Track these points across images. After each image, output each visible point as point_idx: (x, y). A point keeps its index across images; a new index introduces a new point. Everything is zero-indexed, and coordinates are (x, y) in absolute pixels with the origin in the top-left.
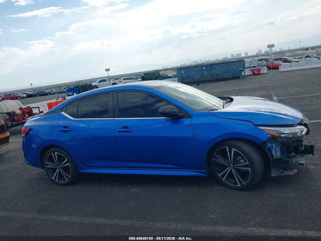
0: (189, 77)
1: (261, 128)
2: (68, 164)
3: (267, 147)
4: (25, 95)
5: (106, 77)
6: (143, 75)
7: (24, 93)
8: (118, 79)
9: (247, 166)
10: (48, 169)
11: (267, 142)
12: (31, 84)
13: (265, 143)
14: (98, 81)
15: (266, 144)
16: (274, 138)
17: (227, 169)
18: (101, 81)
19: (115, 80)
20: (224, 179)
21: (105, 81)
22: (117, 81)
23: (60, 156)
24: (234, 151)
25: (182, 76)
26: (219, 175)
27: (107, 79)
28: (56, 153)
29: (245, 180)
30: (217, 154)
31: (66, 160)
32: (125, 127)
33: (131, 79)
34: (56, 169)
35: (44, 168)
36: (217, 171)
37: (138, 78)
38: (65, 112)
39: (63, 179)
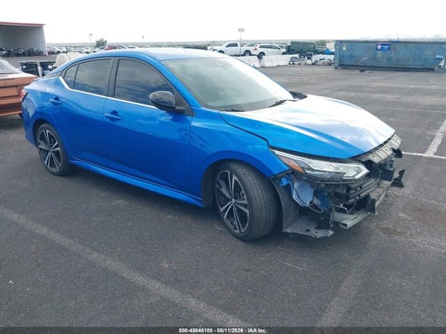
0: (352, 56)
1: (277, 152)
2: (58, 149)
3: (281, 185)
6: (289, 44)
8: (253, 45)
9: (245, 206)
10: (41, 149)
11: (283, 177)
14: (226, 45)
15: (280, 179)
16: (293, 173)
17: (229, 203)
18: (230, 45)
19: (249, 46)
20: (225, 217)
21: (236, 45)
22: (251, 49)
23: (51, 136)
24: (235, 180)
25: (341, 54)
26: (222, 210)
27: (239, 44)
28: (47, 131)
29: (244, 227)
30: (220, 178)
31: (56, 143)
32: (114, 113)
33: (271, 47)
34: (48, 151)
35: (37, 147)
36: (220, 204)
37: (282, 47)
38: (63, 78)
39: (54, 167)
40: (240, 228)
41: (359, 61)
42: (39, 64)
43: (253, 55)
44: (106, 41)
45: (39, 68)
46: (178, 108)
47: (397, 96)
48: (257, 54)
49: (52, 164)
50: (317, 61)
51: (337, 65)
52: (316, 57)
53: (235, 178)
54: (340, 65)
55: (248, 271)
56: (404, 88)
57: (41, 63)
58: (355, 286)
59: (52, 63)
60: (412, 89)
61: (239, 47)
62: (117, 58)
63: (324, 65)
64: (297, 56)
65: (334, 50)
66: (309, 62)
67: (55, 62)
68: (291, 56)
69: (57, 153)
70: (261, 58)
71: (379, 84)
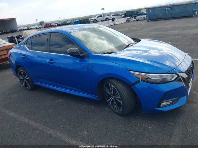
0: (154, 15)
2: (28, 78)
4: (56, 24)
5: (102, 14)
6: (125, 13)
7: (56, 23)
8: (109, 15)
9: (119, 99)
12: (60, 18)
13: (134, 84)
14: (97, 16)
17: (111, 98)
18: (99, 17)
19: (107, 16)
20: (110, 104)
21: (101, 16)
22: (108, 17)
23: (24, 73)
24: (113, 87)
25: (149, 14)
26: (108, 101)
27: (102, 15)
28: (22, 71)
29: (120, 109)
30: (106, 86)
31: (27, 76)
32: (52, 60)
33: (117, 15)
34: (24, 80)
35: (19, 78)
36: (107, 98)
37: (122, 14)
38: (26, 45)
39: (28, 86)
40: (118, 110)
41: (158, 16)
42: (15, 37)
43: (110, 20)
44: (44, 22)
45: (16, 38)
46: (81, 55)
47: (179, 31)
48: (112, 19)
49: (26, 85)
50: (139, 19)
51: (148, 19)
52: (138, 17)
53: (112, 86)
54: (150, 20)
55: (125, 132)
56: (181, 27)
57: (16, 36)
58: (180, 135)
59: (21, 36)
60: (185, 27)
61: (103, 17)
62: (50, 34)
63: (142, 20)
64: (129, 17)
65: (146, 13)
66: (135, 20)
67: (22, 35)
68: (127, 18)
69: (28, 80)
70: (114, 21)
71: (169, 26)
